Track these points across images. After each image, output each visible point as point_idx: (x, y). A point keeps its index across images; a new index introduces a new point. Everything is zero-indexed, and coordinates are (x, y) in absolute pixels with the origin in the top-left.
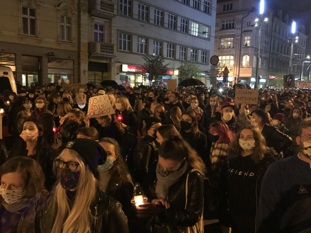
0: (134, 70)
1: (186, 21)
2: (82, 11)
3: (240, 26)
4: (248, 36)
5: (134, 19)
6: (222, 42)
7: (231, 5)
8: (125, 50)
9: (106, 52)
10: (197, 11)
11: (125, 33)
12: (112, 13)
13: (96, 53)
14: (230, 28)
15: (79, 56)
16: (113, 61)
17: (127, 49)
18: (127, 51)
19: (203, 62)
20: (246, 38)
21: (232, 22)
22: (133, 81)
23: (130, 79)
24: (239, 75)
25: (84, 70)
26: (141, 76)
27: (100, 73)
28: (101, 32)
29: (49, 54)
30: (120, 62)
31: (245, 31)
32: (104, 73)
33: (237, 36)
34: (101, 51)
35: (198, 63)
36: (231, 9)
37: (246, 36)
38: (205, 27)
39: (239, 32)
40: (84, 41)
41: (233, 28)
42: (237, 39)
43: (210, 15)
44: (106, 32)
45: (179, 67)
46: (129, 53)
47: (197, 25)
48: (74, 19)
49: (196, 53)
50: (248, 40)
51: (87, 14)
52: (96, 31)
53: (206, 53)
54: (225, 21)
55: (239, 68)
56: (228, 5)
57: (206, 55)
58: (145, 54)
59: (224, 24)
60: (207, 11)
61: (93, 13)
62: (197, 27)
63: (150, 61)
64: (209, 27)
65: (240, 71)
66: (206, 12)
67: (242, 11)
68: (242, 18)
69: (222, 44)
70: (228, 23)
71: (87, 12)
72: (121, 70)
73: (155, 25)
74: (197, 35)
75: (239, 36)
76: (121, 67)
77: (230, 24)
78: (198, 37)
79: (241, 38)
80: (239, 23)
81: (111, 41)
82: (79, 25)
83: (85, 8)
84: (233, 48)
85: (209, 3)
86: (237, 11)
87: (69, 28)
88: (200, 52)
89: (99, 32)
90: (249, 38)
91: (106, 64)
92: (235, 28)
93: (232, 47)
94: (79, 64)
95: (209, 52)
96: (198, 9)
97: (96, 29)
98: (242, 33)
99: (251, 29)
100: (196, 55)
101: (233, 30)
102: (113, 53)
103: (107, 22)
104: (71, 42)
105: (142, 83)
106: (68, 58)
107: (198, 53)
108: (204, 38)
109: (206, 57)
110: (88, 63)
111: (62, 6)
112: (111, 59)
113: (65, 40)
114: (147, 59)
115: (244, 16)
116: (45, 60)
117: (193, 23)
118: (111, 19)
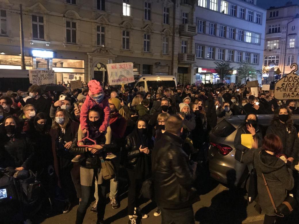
0: (205, 71)
1: (242, 32)
2: (175, 33)
3: (286, 30)
4: (292, 39)
5: (206, 35)
6: (269, 44)
7: (278, 12)
8: (200, 57)
9: (190, 60)
10: (250, 23)
11: (200, 45)
12: (195, 33)
13: (184, 61)
14: (276, 32)
15: (172, 63)
16: (192, 65)
17: (201, 56)
18: (201, 58)
19: (254, 63)
20: (291, 40)
21: (278, 27)
22: (204, 80)
23: (202, 78)
24: (284, 73)
25: (175, 73)
26: (209, 75)
27: (182, 74)
28: (185, 46)
29: (157, 63)
30: (197, 66)
31: (290, 35)
32: (184, 74)
33: (283, 39)
34: (187, 60)
35: (250, 64)
36: (277, 15)
37: (291, 38)
38: (256, 35)
39: (285, 35)
40: (176, 53)
41: (279, 32)
42: (282, 41)
43: (261, 24)
44: (189, 46)
45: (238, 68)
46: (202, 59)
47: (250, 34)
48: (171, 39)
49: (249, 56)
50: (292, 42)
51: (178, 35)
52: (182, 45)
53: (257, 55)
54: (272, 26)
55: (284, 66)
56: (274, 13)
57: (257, 57)
58: (212, 59)
59: (271, 29)
60: (259, 22)
61: (182, 34)
62: (250, 35)
63: (220, 65)
64: (260, 34)
65: (285, 69)
66: (257, 22)
67: (287, 17)
68: (287, 23)
69: (268, 45)
70: (275, 27)
71: (178, 33)
72: (197, 72)
73: (220, 38)
74: (250, 42)
75: (285, 38)
76: (197, 69)
77: (276, 28)
78: (251, 43)
79: (286, 40)
80: (284, 28)
81: (191, 52)
82: (173, 43)
83: (177, 31)
84: (279, 49)
85: (260, 15)
86: (282, 18)
87: (167, 45)
88: (252, 55)
89: (184, 46)
90: (294, 40)
91: (187, 68)
92: (281, 32)
93: (277, 48)
94: (172, 69)
95: (259, 55)
96: (252, 21)
97: (183, 44)
98: (287, 36)
99: (296, 33)
100: (249, 58)
101: (279, 33)
102: (194, 60)
103: (189, 39)
104: (168, 55)
105: (210, 81)
106: (166, 65)
107: (251, 56)
108: (255, 44)
109: (256, 59)
110: (178, 68)
111: (165, 31)
112: (191, 64)
113: (165, 53)
114: (218, 64)
115: (289, 22)
116: (154, 67)
117: (247, 33)
118: (192, 37)
